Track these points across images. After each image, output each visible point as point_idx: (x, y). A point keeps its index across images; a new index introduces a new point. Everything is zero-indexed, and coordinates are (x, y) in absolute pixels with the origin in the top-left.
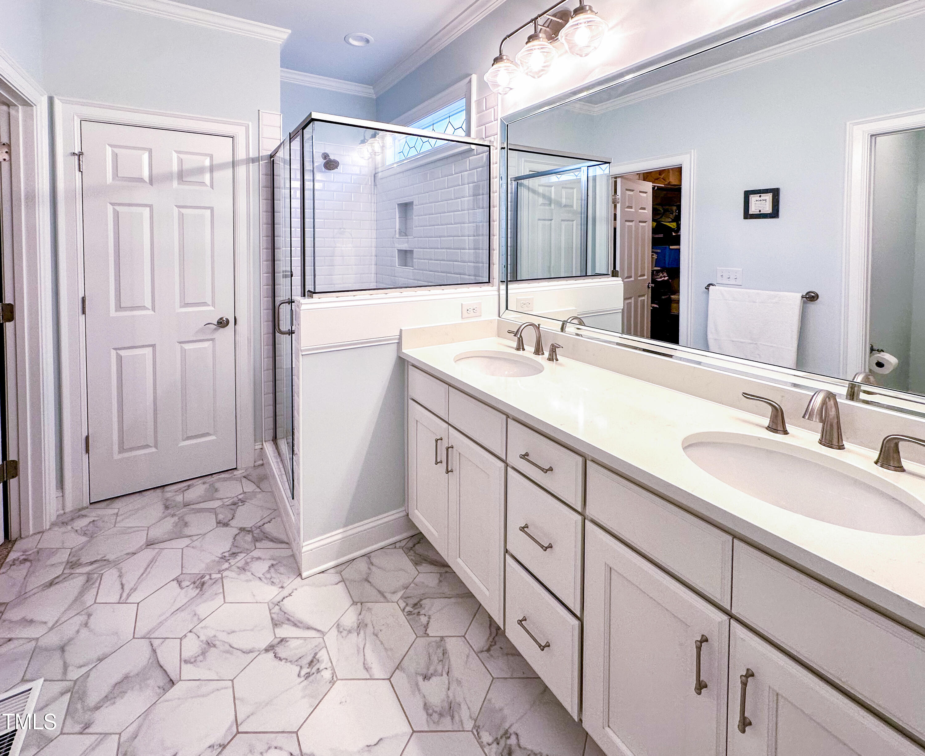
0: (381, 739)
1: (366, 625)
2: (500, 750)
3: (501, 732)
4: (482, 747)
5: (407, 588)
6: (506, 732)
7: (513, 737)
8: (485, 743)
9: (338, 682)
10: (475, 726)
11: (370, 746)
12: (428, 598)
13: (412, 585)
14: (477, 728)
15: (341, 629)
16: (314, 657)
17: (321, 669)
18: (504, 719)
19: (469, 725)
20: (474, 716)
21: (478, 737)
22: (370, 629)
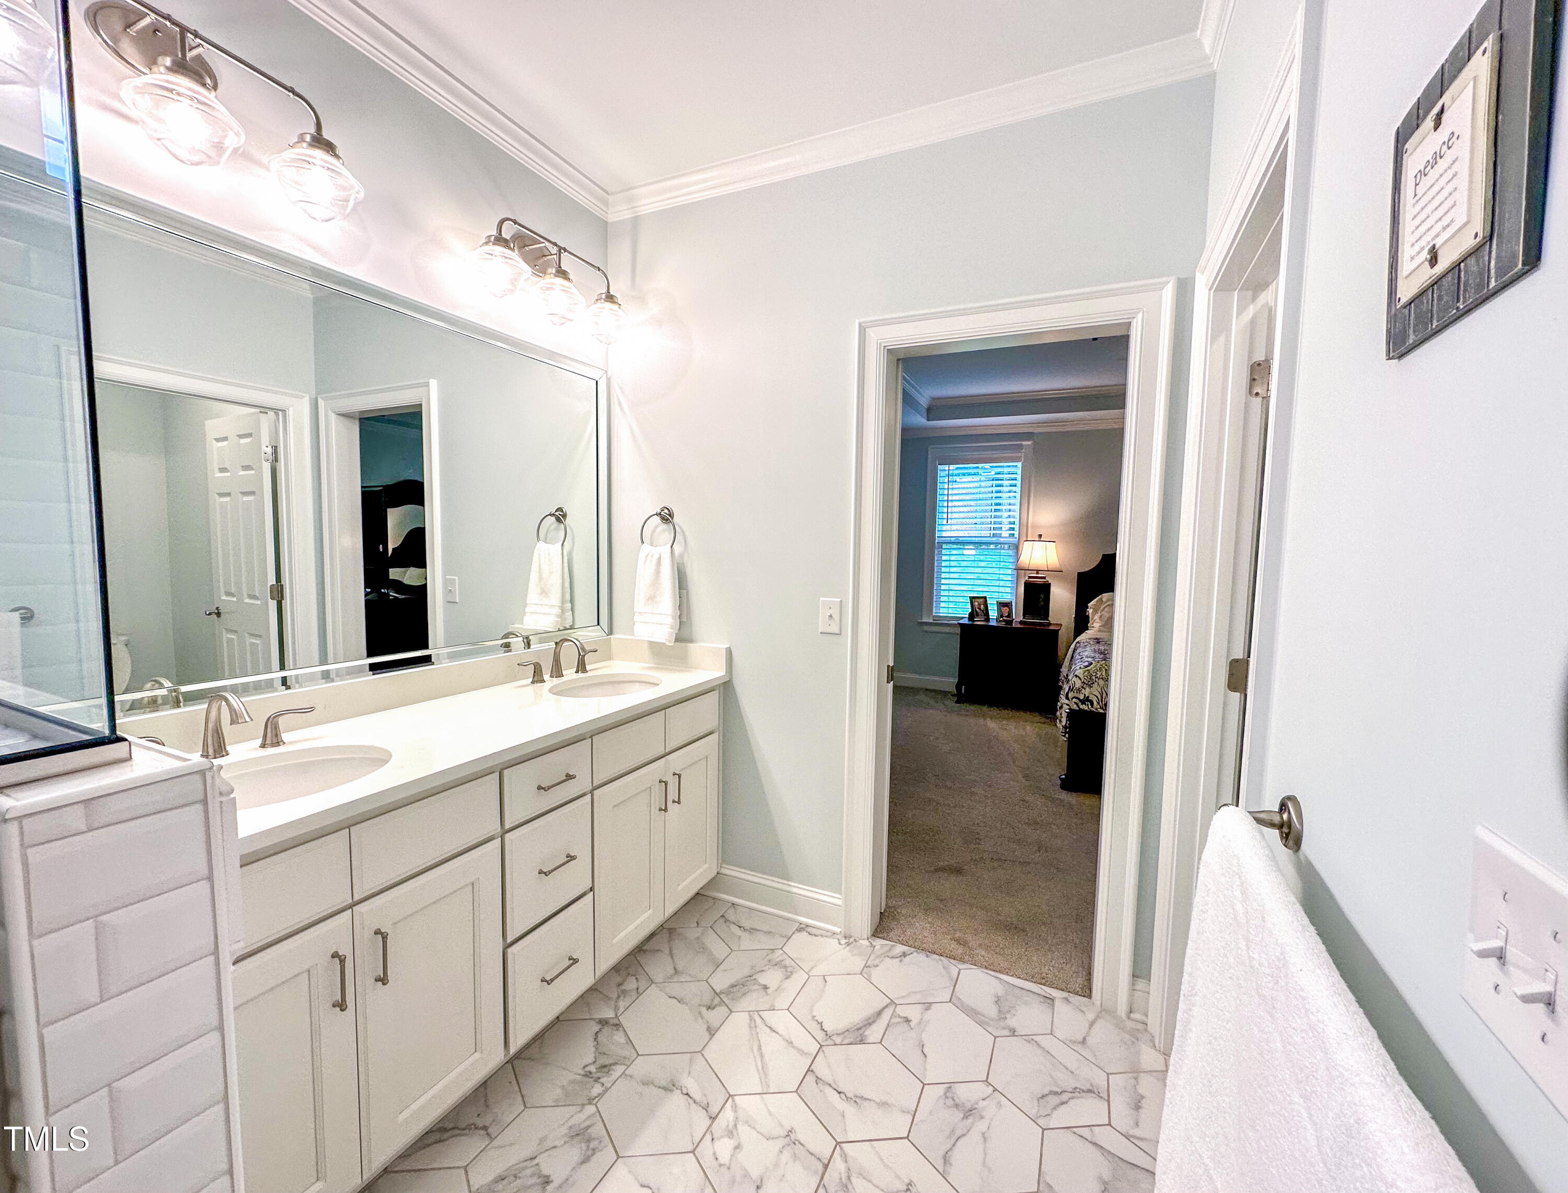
0: (641, 1185)
2: (604, 1074)
3: (587, 1079)
4: (607, 1090)
6: (585, 1075)
7: (588, 1069)
8: (603, 1088)
10: (590, 1103)
14: (590, 1101)
18: (573, 1082)
19: (591, 1109)
20: (578, 1108)
21: (600, 1096)
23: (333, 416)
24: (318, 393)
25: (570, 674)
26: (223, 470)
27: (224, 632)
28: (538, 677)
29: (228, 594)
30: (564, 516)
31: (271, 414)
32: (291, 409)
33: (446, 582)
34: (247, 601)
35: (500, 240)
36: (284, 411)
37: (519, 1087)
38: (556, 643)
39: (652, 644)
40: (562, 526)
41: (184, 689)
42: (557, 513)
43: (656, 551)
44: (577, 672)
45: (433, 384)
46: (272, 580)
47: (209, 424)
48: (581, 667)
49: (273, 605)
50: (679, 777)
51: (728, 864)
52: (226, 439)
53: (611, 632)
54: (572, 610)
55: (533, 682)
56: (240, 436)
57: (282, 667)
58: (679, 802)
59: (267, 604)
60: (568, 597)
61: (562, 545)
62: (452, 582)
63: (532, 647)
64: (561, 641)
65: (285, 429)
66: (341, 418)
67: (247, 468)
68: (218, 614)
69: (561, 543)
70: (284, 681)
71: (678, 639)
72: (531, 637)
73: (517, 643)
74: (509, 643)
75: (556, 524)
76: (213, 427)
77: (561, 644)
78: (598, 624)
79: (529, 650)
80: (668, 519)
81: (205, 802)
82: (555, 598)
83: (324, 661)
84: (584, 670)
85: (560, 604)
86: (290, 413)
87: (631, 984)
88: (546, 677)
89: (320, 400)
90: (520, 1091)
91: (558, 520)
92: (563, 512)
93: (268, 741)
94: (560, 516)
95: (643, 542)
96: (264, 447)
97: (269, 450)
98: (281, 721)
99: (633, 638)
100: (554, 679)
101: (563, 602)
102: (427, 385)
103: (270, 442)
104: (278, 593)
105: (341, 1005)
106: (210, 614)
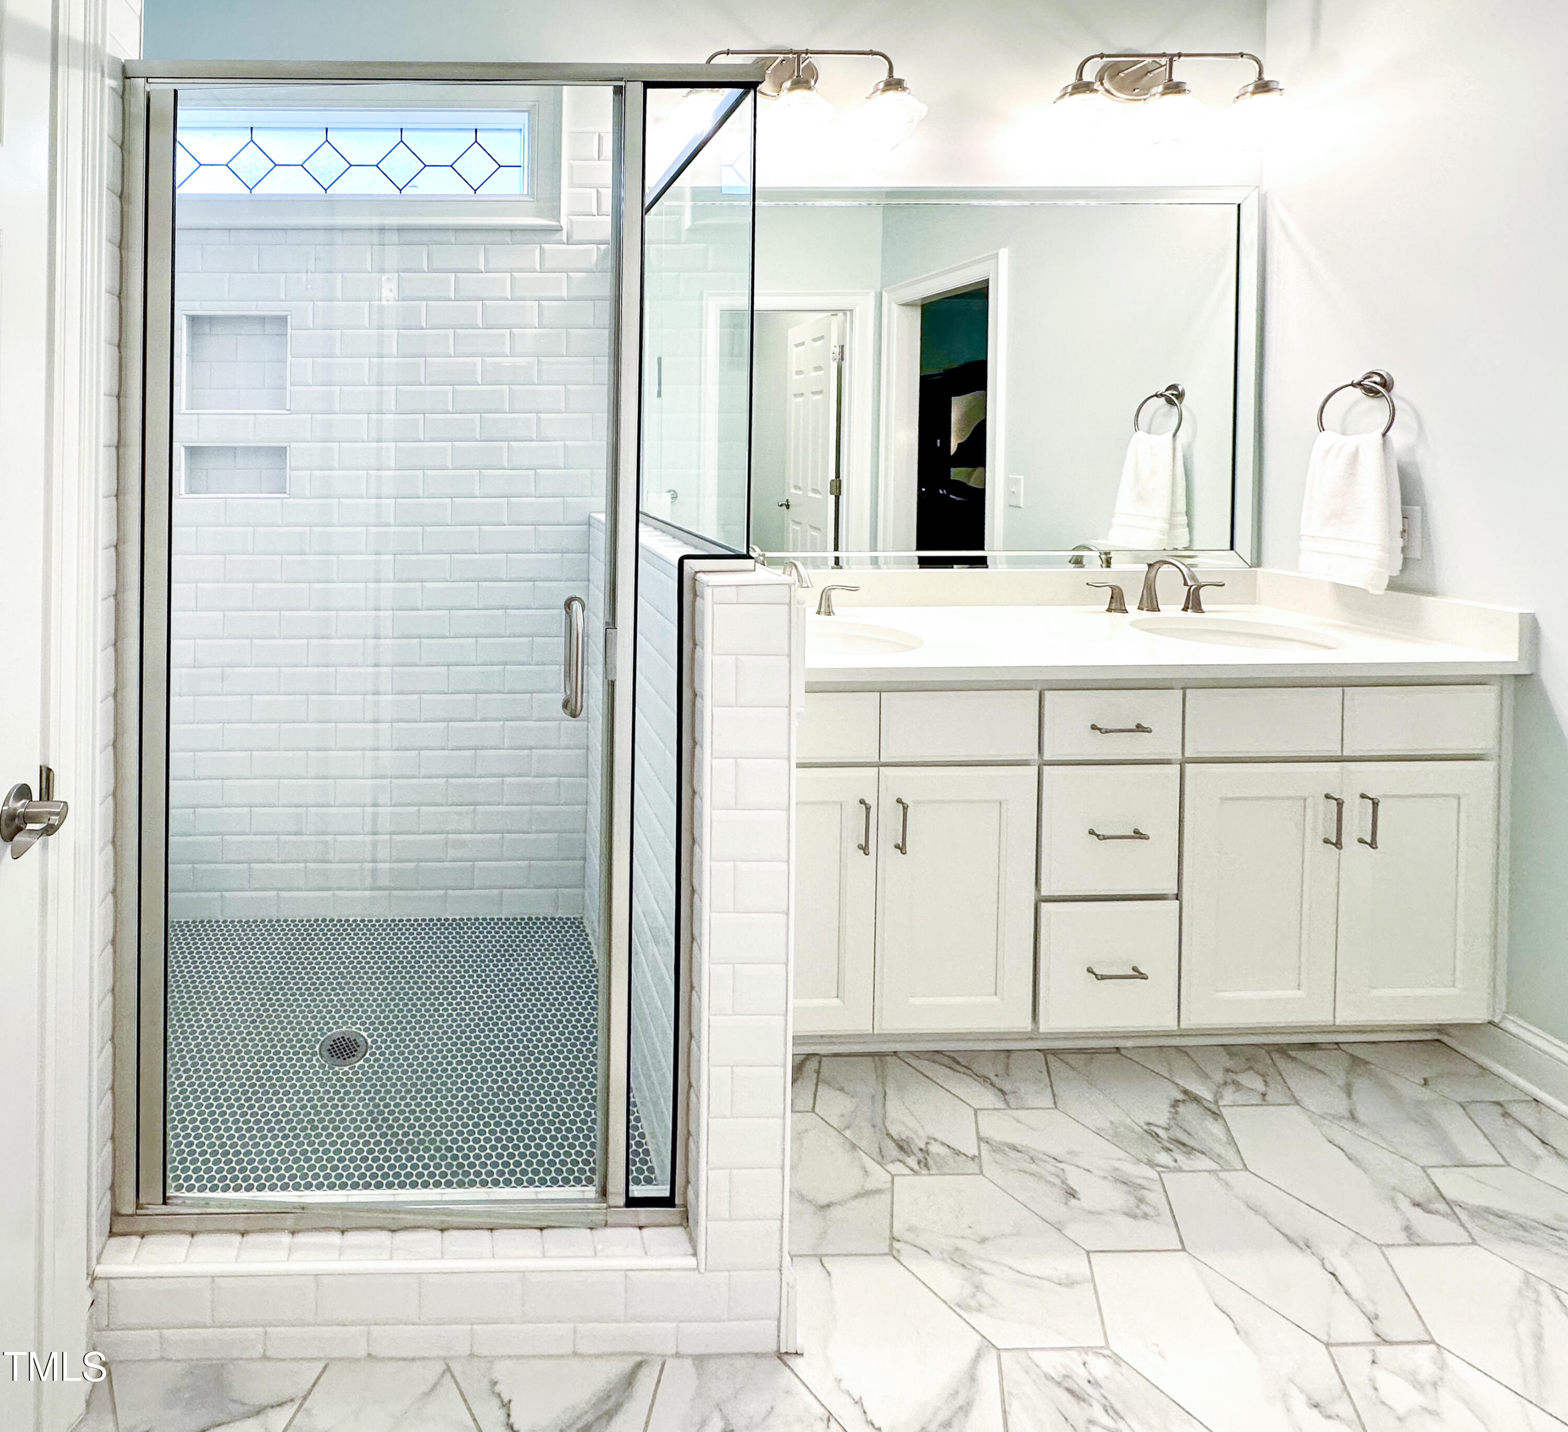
0: (1216, 1305)
1: (957, 1249)
2: (1178, 1151)
3: (1151, 1139)
5: (854, 1147)
6: (1150, 1134)
7: (1156, 1129)
9: (1112, 1346)
10: (1150, 1166)
11: (1236, 1329)
12: (884, 1123)
13: (848, 1133)
14: (1154, 1165)
15: (973, 1303)
16: (1059, 1384)
17: (1088, 1377)
18: (1127, 1126)
19: (1151, 1172)
20: (1132, 1158)
21: (1169, 1170)
22: (969, 1247)
23: (895, 308)
24: (884, 285)
25: (1171, 609)
26: (799, 373)
27: (791, 523)
28: (1117, 603)
29: (796, 487)
30: (1180, 396)
31: (841, 314)
32: (858, 308)
33: (1009, 482)
34: (811, 494)
35: (1082, 87)
36: (851, 311)
37: (1051, 1081)
38: (1150, 565)
39: (1341, 590)
40: (1175, 409)
41: (768, 554)
42: (1167, 393)
43: (1350, 443)
44: (1185, 609)
45: (1004, 254)
46: (832, 476)
47: (791, 332)
48: (1193, 603)
49: (832, 498)
50: (1375, 804)
51: (1521, 1016)
52: (803, 344)
53: (1257, 562)
54: (1189, 525)
55: (1109, 610)
56: (814, 340)
57: (836, 549)
58: (1373, 844)
59: (827, 498)
60: (1182, 506)
61: (1174, 435)
62: (1017, 482)
63: (1112, 566)
64: (1156, 563)
65: (852, 329)
66: (904, 308)
67: (818, 368)
68: (788, 506)
69: (1173, 431)
70: (837, 560)
71: (1393, 586)
72: (1112, 554)
73: (1092, 559)
74: (1082, 556)
75: (1167, 407)
76: (794, 334)
77: (1156, 566)
78: (1232, 548)
79: (1108, 569)
80: (1378, 392)
81: (790, 604)
82: (1159, 508)
83: (874, 547)
84: (1198, 608)
85: (1167, 516)
86: (857, 313)
87: (1252, 1081)
88: (1132, 607)
89: (884, 293)
90: (1051, 1086)
91: (1170, 402)
92: (1178, 390)
93: (823, 610)
94: (1174, 396)
95: (1322, 428)
96: (832, 347)
97: (837, 350)
98: (834, 594)
99: (1298, 575)
100: (1145, 612)
101: (1173, 513)
102: (996, 256)
103: (838, 342)
104: (837, 488)
105: (865, 849)
106: (781, 505)
